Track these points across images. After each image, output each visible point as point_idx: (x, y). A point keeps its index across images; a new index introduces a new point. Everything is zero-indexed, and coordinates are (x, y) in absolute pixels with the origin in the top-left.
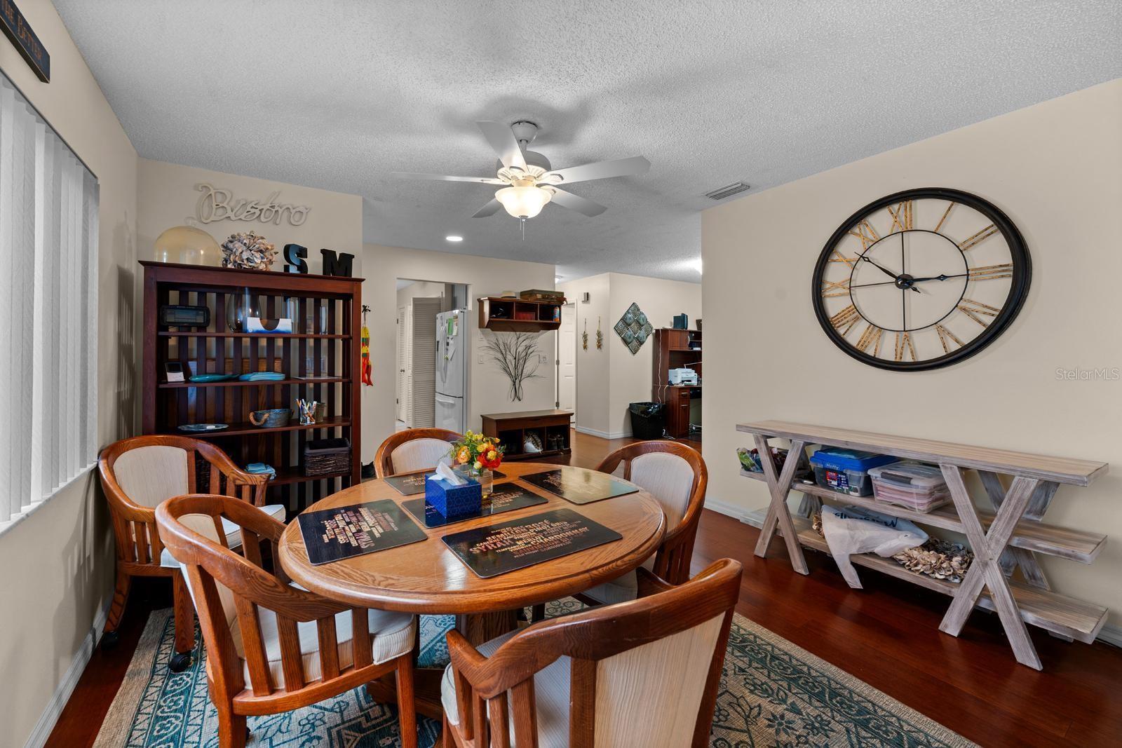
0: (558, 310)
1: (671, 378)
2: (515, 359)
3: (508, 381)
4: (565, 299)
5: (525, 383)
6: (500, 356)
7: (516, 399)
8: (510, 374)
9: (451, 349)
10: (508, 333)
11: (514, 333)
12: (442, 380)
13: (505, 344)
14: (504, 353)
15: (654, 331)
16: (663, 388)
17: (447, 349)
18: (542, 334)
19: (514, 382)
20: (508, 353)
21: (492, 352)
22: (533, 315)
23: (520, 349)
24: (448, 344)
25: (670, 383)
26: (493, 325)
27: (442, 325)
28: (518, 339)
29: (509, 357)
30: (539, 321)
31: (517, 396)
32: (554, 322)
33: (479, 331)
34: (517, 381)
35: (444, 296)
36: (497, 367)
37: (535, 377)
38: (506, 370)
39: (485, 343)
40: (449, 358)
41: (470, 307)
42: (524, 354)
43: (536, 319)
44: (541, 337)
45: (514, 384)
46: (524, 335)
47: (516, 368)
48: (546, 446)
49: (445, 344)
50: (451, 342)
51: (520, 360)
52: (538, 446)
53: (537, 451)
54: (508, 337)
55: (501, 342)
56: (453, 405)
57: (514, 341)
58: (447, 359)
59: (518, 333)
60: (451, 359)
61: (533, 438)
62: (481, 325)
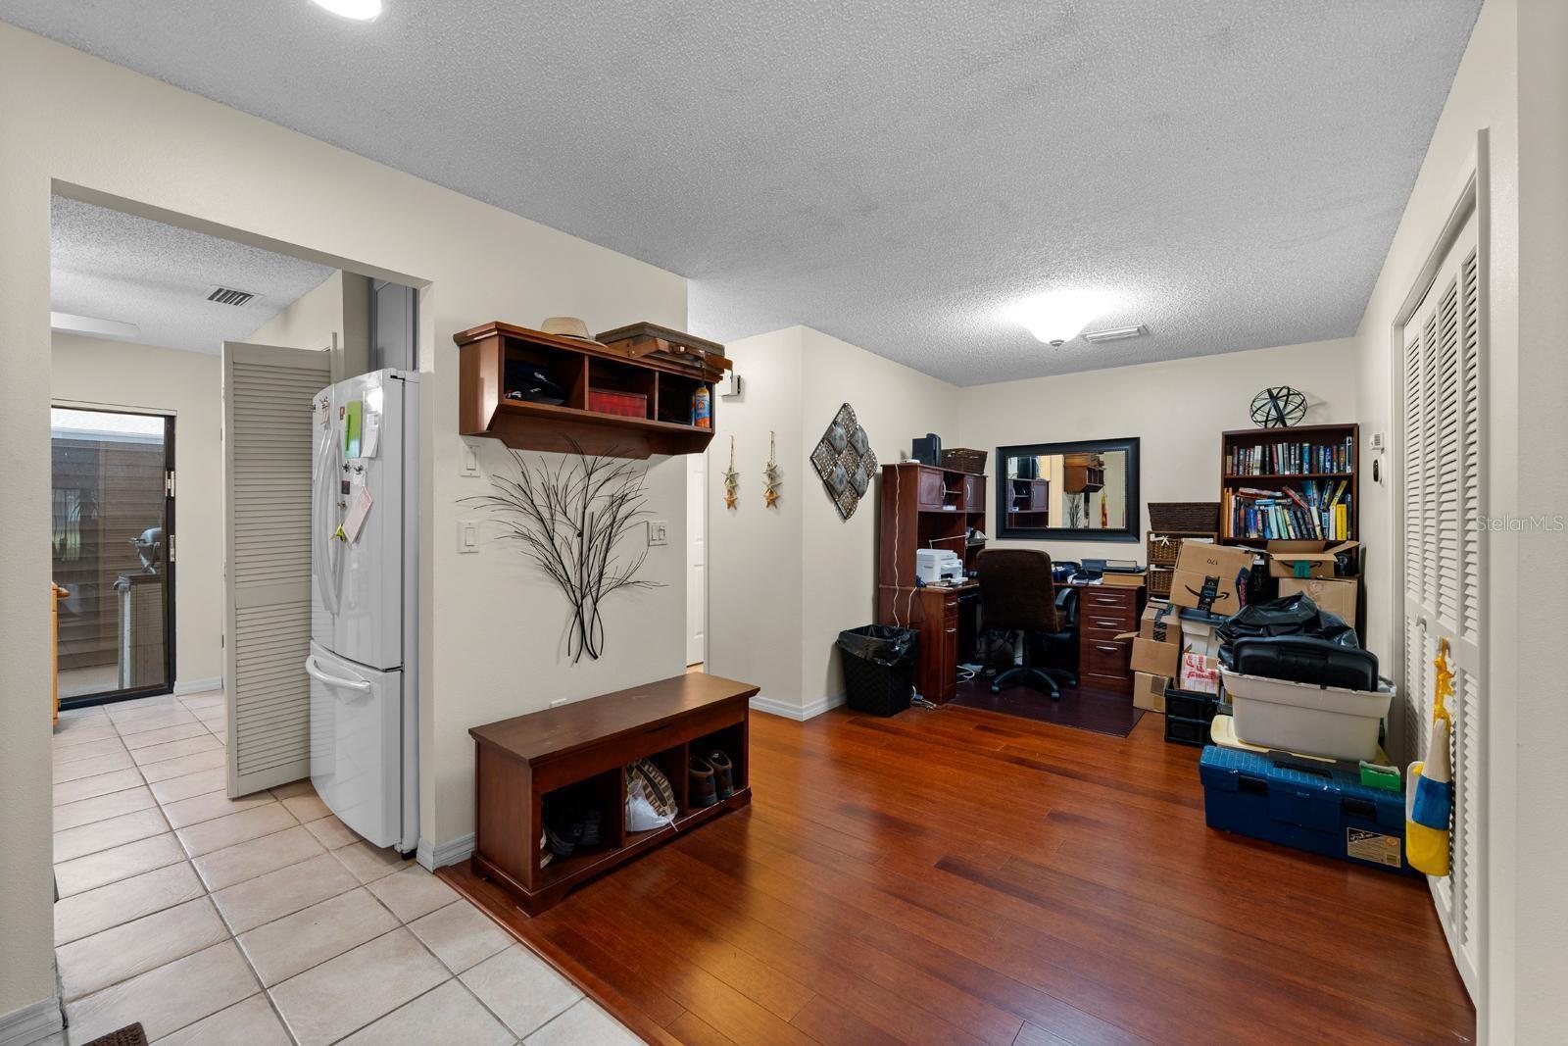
0: (707, 394)
1: (921, 572)
2: (580, 535)
3: (560, 604)
4: (729, 365)
5: (611, 607)
6: (534, 527)
7: (585, 656)
8: (565, 582)
9: (357, 501)
10: (562, 455)
11: (579, 456)
12: (328, 607)
13: (550, 492)
14: (546, 515)
15: (879, 470)
16: (904, 594)
17: (344, 506)
18: (656, 463)
19: (579, 607)
20: (559, 517)
21: (508, 516)
22: (641, 401)
23: (596, 506)
24: (346, 488)
25: (918, 582)
26: (509, 427)
27: (327, 425)
28: (589, 475)
29: (563, 531)
30: (656, 423)
31: (587, 647)
32: (692, 427)
33: (460, 443)
34: (588, 601)
35: (341, 345)
36: (521, 565)
37: (636, 587)
38: (553, 569)
39: (483, 485)
40: (351, 537)
41: (427, 363)
42: (606, 520)
43: (650, 416)
44: (652, 473)
45: (579, 614)
46: (607, 464)
47: (582, 562)
48: (687, 797)
49: (334, 489)
50: (356, 480)
51: (597, 539)
52: (663, 802)
53: (664, 821)
54: (558, 469)
55: (536, 483)
56: (363, 697)
57: (577, 481)
58: (343, 538)
59: (589, 458)
60: (357, 539)
61: (647, 777)
62: (468, 423)
